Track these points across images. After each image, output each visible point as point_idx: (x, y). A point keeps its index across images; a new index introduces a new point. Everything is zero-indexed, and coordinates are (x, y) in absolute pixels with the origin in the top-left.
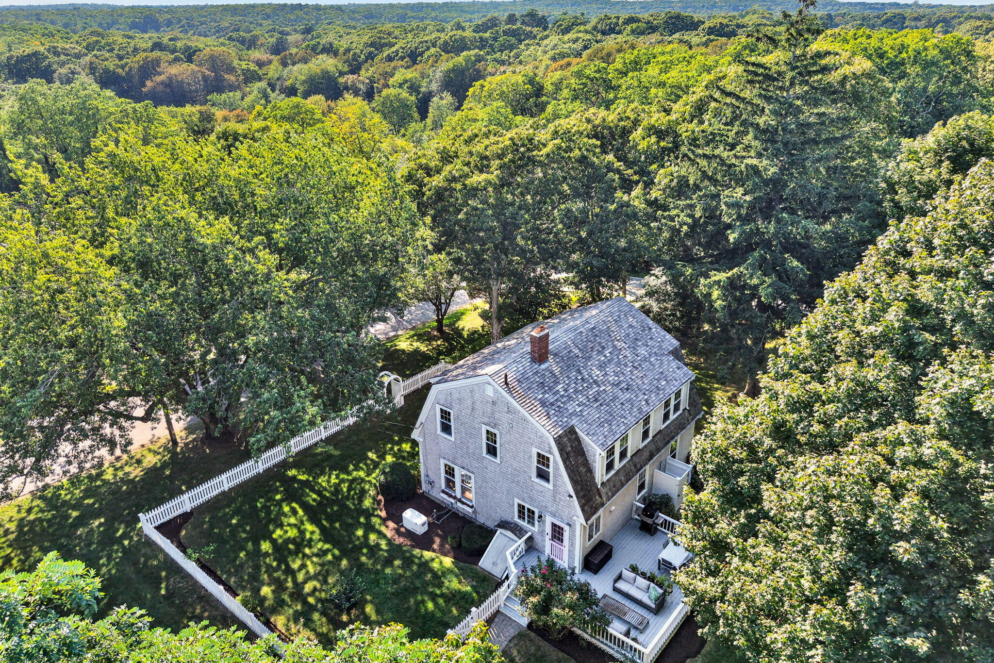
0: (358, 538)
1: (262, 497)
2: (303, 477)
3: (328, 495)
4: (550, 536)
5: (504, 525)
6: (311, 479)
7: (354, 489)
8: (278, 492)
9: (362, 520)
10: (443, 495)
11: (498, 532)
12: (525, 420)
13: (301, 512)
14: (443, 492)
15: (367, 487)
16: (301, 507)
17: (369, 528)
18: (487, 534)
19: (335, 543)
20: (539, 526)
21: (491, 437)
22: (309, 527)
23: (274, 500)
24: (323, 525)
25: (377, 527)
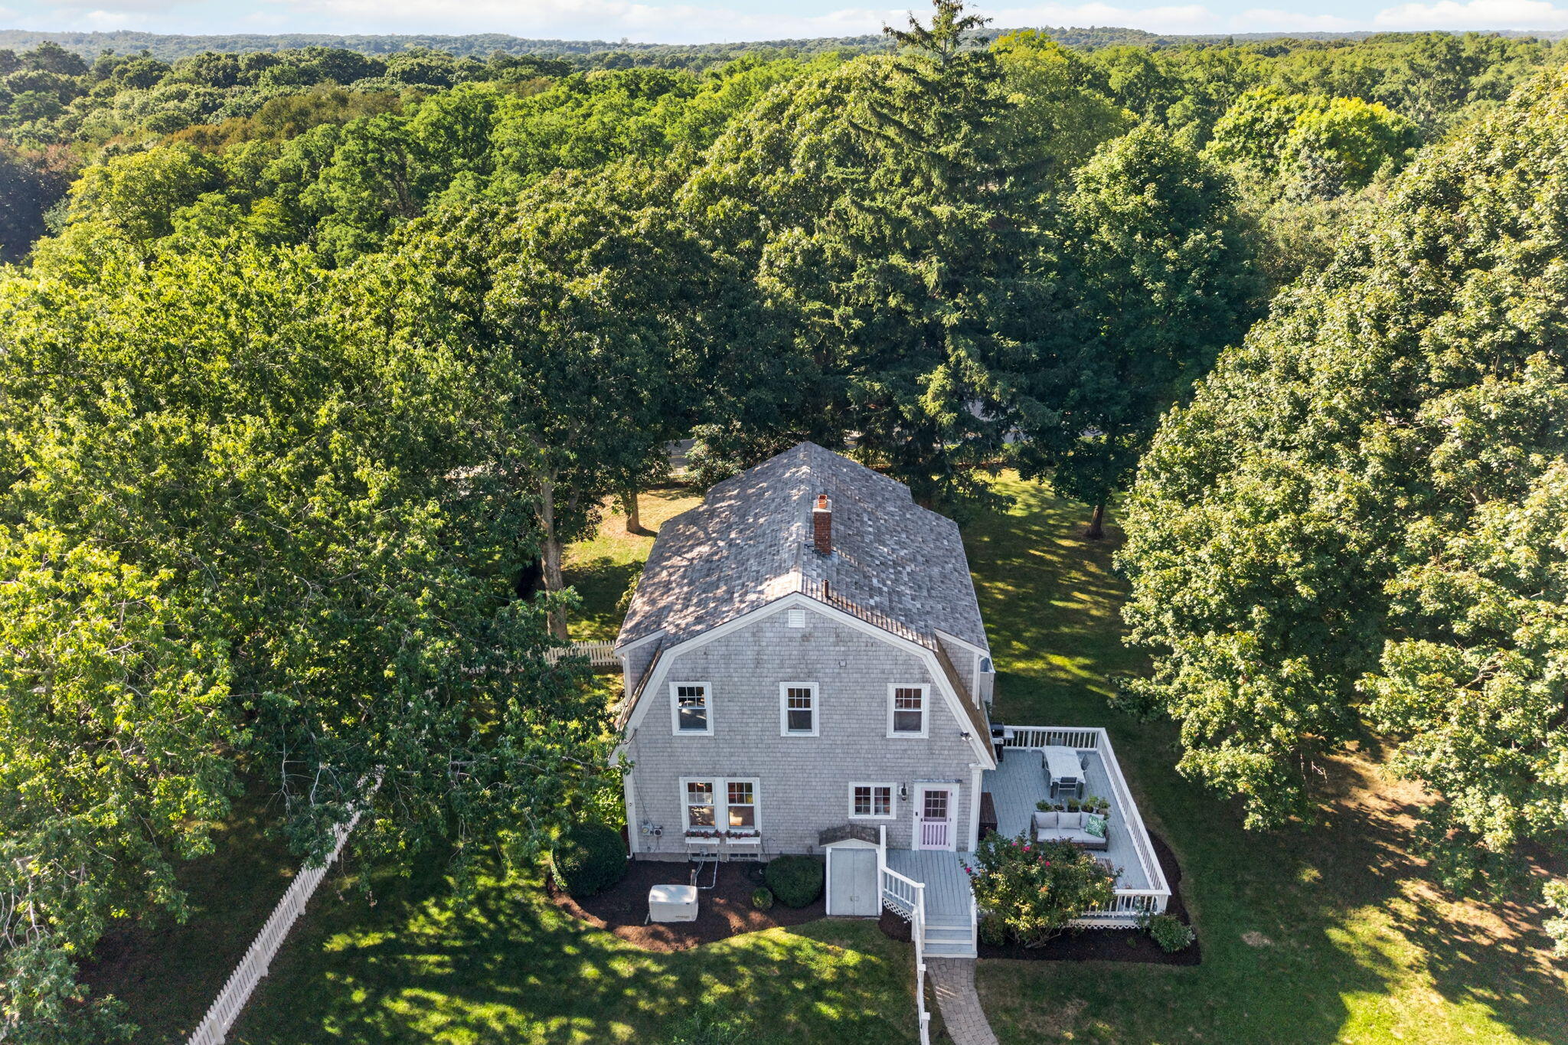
0: (598, 982)
1: (324, 1014)
2: (373, 939)
3: (458, 943)
4: (922, 815)
5: (830, 835)
6: (392, 935)
7: (500, 911)
8: (348, 990)
9: (569, 950)
10: (690, 841)
11: (829, 851)
12: (872, 643)
13: (438, 998)
14: (690, 834)
15: (518, 896)
16: (427, 989)
17: (599, 957)
18: (815, 864)
19: (566, 1008)
20: (900, 807)
21: (800, 697)
22: (487, 1012)
23: (356, 1006)
24: (504, 994)
25: (610, 947)
